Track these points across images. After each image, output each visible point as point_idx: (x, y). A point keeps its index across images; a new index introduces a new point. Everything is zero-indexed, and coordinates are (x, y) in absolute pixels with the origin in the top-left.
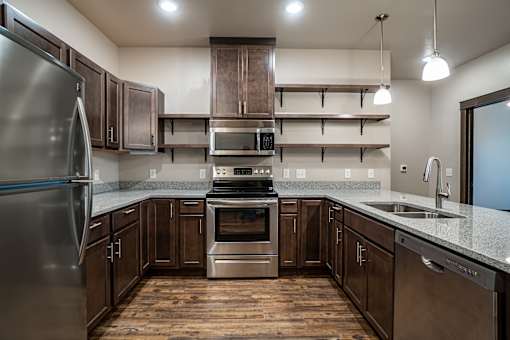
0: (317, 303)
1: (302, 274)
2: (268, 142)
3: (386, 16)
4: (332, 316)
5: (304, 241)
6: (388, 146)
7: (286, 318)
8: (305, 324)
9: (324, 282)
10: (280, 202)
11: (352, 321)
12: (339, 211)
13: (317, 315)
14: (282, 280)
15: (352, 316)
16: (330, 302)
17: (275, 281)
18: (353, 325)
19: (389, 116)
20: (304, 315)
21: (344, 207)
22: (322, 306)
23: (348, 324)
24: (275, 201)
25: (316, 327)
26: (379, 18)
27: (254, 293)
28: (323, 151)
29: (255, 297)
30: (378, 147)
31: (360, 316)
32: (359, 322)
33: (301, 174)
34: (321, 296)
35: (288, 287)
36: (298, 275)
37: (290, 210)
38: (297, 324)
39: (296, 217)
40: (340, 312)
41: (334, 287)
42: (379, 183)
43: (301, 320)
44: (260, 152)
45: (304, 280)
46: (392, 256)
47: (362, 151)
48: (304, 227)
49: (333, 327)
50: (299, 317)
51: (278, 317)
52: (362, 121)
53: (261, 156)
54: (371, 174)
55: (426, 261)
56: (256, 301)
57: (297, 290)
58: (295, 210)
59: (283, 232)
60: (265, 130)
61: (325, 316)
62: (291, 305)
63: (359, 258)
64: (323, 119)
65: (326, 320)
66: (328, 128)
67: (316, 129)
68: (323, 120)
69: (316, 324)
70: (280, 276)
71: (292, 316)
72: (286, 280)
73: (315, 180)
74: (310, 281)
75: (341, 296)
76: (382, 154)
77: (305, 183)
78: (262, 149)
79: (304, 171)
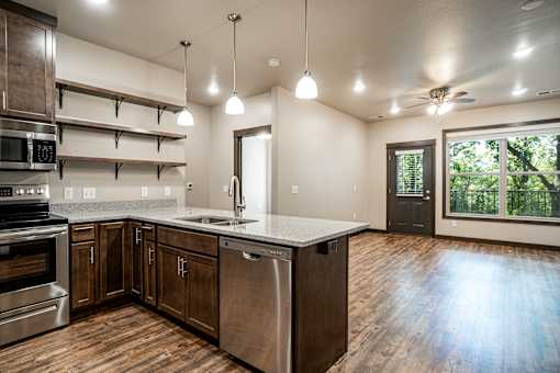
0: (131, 333)
1: (99, 311)
2: (46, 152)
3: (189, 44)
4: (152, 338)
5: (103, 271)
6: (185, 164)
7: (101, 360)
8: (125, 357)
9: (131, 310)
10: (70, 229)
11: (173, 334)
12: (151, 231)
13: (135, 343)
14: (76, 326)
15: (171, 330)
16: (145, 327)
17: (66, 329)
18: (175, 337)
19: (185, 137)
20: (121, 349)
21: (156, 225)
22: (138, 333)
23: (170, 339)
24: (65, 227)
25: (140, 354)
26: (183, 43)
27: (39, 355)
28: (117, 167)
29: (43, 358)
30: (174, 165)
31: (177, 328)
32: (180, 333)
33: (90, 193)
34: (132, 325)
35: (87, 330)
36: (95, 313)
37: (85, 237)
38: (116, 361)
39: (93, 245)
40: (158, 332)
41: (143, 312)
42: (175, 201)
43: (120, 355)
44: (33, 166)
45: (106, 317)
46: (215, 259)
47: (159, 168)
48: (104, 254)
49: (157, 347)
50: (117, 353)
51: (89, 364)
52: (160, 138)
53: (34, 170)
54: (168, 191)
55: (247, 256)
56: (46, 362)
57: (102, 329)
58: (92, 236)
59: (76, 265)
60: (41, 136)
61: (144, 341)
62: (101, 346)
63: (181, 270)
64: (117, 131)
65: (148, 344)
66: (123, 141)
67: (109, 140)
68: (118, 133)
69: (138, 351)
70: (72, 322)
71: (107, 356)
72: (82, 324)
73: (107, 200)
74: (114, 315)
75: (154, 317)
76: (177, 172)
77: (96, 204)
78: (36, 161)
79: (94, 189)
